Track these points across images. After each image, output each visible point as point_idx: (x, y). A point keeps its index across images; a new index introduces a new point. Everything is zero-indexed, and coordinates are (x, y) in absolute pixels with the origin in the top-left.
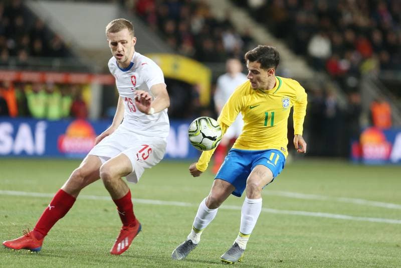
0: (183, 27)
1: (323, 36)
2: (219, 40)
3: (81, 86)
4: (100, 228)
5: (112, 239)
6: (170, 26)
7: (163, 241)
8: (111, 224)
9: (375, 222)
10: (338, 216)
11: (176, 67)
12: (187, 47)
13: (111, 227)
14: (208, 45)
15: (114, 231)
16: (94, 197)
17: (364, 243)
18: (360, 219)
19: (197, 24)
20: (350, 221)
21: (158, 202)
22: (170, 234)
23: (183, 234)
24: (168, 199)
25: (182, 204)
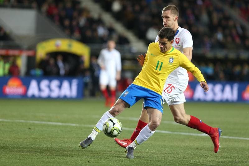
0: (74, 23)
1: (155, 28)
2: (95, 30)
3: (15, 57)
4: (26, 139)
5: (33, 145)
6: (67, 23)
7: (63, 146)
8: (33, 136)
9: (184, 135)
10: (163, 132)
11: (70, 46)
12: (77, 35)
13: (33, 138)
14: (89, 33)
15: (34, 141)
16: (23, 121)
17: (178, 147)
18: (176, 133)
19: (82, 21)
20: (170, 135)
21: (60, 124)
22: (66, 143)
23: (74, 142)
24: (65, 122)
25: (74, 125)
